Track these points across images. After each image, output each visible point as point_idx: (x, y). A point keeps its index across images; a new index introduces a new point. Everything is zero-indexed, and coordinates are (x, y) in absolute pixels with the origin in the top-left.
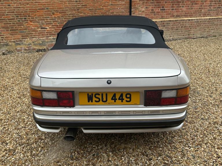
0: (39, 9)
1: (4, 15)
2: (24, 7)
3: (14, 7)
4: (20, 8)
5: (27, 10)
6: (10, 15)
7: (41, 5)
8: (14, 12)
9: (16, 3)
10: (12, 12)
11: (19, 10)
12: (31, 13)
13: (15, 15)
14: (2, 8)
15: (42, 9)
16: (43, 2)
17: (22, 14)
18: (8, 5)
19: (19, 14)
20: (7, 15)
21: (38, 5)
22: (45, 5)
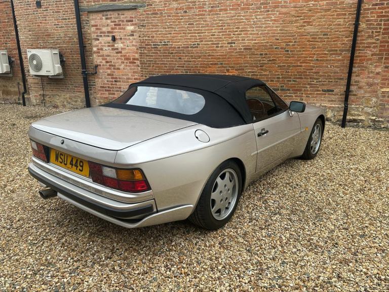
0: (211, 64)
1: (173, 69)
2: (195, 61)
3: (185, 61)
4: (191, 61)
5: (197, 64)
6: (180, 69)
7: (215, 58)
8: (183, 67)
9: (188, 56)
10: (182, 67)
11: (189, 64)
12: (201, 69)
13: (185, 70)
14: (173, 61)
15: (216, 64)
16: (217, 55)
17: (192, 69)
18: (180, 59)
19: (188, 70)
20: (176, 69)
21: (212, 58)
22: (219, 58)
